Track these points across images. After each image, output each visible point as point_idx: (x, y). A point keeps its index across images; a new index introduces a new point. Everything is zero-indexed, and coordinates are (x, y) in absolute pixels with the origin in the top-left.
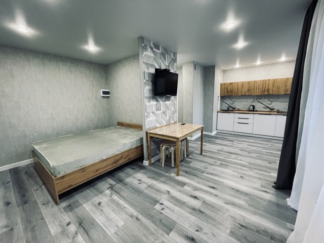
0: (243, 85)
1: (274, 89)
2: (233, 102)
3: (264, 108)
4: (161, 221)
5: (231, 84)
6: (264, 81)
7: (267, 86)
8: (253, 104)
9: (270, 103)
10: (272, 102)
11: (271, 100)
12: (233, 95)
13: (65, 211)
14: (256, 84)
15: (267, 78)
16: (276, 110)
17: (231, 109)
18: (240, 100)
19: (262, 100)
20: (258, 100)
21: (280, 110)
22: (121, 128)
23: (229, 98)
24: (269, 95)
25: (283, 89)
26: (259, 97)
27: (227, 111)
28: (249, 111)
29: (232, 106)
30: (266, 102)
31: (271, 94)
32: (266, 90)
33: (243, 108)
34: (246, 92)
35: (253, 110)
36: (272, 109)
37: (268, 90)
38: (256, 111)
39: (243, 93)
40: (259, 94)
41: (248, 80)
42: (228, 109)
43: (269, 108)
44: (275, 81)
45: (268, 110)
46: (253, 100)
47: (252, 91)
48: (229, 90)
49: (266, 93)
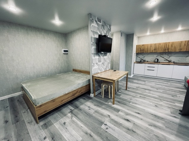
0: (151, 46)
1: (172, 48)
2: (144, 57)
3: (164, 60)
4: (107, 138)
5: (143, 45)
6: (165, 43)
7: (167, 46)
8: (157, 58)
9: (169, 57)
10: (170, 56)
11: (169, 55)
12: (145, 52)
13: (43, 129)
14: (160, 45)
15: (168, 42)
16: (172, 62)
17: (142, 61)
18: (149, 55)
19: (163, 55)
21: (175, 62)
22: (75, 73)
23: (141, 55)
24: (169, 52)
25: (178, 49)
26: (161, 54)
27: (140, 62)
28: (155, 62)
29: (143, 59)
30: (166, 57)
31: (170, 51)
32: (167, 49)
33: (151, 60)
34: (153, 50)
35: (157, 62)
36: (170, 61)
37: (168, 49)
38: (159, 62)
39: (151, 51)
40: (162, 52)
41: (154, 43)
42: (141, 61)
43: (168, 60)
44: (173, 43)
45: (167, 62)
46: (157, 55)
47: (157, 50)
48: (142, 49)
49: (167, 51)
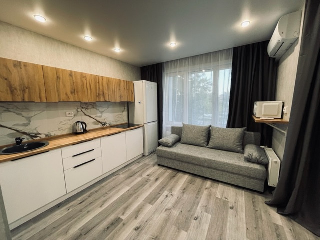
1: (110, 94)
2: (29, 119)
3: (94, 123)
9: (100, 115)
12: (36, 99)
16: (108, 125)
17: (26, 139)
20: (84, 110)
21: (112, 124)
25: (118, 95)
26: (85, 106)
28: (76, 134)
30: (96, 114)
31: (108, 101)
32: (101, 93)
34: (69, 93)
37: (104, 94)
39: (63, 98)
41: (68, 69)
43: (100, 122)
45: (100, 126)
46: (75, 111)
49: (102, 100)
